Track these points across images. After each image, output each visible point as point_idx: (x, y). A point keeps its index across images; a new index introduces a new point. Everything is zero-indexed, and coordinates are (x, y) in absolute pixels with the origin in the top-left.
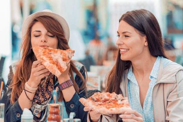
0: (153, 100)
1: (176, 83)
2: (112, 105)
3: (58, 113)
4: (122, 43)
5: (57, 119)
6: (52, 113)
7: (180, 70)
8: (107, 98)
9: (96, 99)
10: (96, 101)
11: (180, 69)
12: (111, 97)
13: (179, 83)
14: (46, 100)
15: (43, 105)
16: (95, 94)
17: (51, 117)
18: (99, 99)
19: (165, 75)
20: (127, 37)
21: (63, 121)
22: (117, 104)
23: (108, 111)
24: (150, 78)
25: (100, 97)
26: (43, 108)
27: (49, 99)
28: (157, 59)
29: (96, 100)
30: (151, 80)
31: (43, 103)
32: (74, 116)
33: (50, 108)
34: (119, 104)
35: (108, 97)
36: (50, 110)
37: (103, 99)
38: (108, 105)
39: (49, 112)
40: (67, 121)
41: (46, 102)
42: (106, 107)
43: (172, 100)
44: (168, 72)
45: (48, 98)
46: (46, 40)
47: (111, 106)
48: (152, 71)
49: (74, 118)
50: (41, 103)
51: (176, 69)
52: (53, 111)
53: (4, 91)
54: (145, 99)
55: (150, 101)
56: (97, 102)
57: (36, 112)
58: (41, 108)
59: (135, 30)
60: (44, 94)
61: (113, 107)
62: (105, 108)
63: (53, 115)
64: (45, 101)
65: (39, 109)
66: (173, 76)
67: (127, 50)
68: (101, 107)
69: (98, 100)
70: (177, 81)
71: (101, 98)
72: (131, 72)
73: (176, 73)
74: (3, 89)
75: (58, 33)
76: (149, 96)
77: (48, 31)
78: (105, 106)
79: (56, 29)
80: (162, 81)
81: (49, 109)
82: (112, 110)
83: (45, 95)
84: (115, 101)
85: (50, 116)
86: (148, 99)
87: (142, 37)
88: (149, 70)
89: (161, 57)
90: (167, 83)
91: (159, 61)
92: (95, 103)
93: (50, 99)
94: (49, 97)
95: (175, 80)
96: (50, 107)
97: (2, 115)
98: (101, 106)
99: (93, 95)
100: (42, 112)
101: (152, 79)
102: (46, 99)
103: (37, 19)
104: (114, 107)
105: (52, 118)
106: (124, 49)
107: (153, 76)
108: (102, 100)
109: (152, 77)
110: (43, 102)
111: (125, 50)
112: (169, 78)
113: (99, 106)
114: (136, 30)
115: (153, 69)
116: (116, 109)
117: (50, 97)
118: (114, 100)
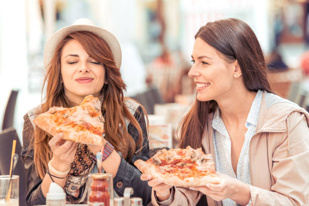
0: (250, 159)
1: (287, 132)
2: (187, 173)
3: (105, 189)
4: (197, 74)
5: (104, 199)
6: (95, 189)
7: (294, 112)
8: (178, 157)
9: (161, 160)
10: (160, 165)
11: (294, 110)
12: (183, 155)
13: (290, 132)
14: (87, 169)
15: (82, 176)
16: (159, 153)
17: (95, 195)
18: (165, 160)
19: (269, 119)
20: (205, 65)
21: (114, 201)
22: (197, 170)
23: (183, 183)
24: (246, 126)
25: (166, 157)
26: (83, 182)
27: (90, 166)
28: (257, 95)
29: (161, 162)
30: (247, 129)
31: (82, 174)
32: (131, 193)
33: (93, 182)
34: (199, 170)
35: (180, 156)
36: (93, 184)
37: (172, 161)
38: (182, 172)
39: (91, 187)
40: (120, 201)
41: (86, 171)
42: (178, 176)
43: (280, 160)
44: (274, 115)
45: (89, 164)
46: (88, 70)
47: (186, 175)
48: (250, 114)
49: (132, 196)
50: (78, 174)
51: (287, 111)
52: (98, 186)
53: (17, 155)
54: (239, 160)
55: (247, 162)
56: (163, 166)
57: (72, 189)
58: (81, 181)
59: (218, 54)
60: (82, 158)
61: (190, 176)
62: (176, 177)
63: (98, 192)
64: (84, 169)
65: (77, 184)
66: (282, 122)
67: (206, 85)
68: (171, 177)
69: (164, 163)
70: (289, 129)
71: (169, 159)
72: (218, 117)
73: (286, 117)
74: (16, 153)
75: (105, 58)
76: (245, 154)
77: (90, 56)
78: (177, 174)
79: (102, 51)
80: (265, 129)
81: (91, 183)
82: (188, 181)
83: (84, 160)
84: (192, 163)
85: (92, 193)
86: (244, 159)
87: (229, 65)
88: (245, 113)
89: (264, 91)
90: (272, 133)
91: (260, 98)
92: (160, 169)
93: (93, 166)
94: (91, 162)
95: (285, 128)
96: (92, 179)
97: (16, 194)
98: (170, 175)
99: (156, 155)
100: (81, 188)
101: (249, 128)
102: (86, 167)
103: (72, 36)
104: (192, 175)
105: (95, 197)
106: (202, 83)
107: (251, 123)
108: (170, 162)
109: (249, 124)
110: (81, 172)
111: (203, 85)
112: (276, 124)
113: (167, 174)
114: (220, 53)
115: (251, 110)
116: (195, 179)
117: (92, 164)
118: (189, 161)
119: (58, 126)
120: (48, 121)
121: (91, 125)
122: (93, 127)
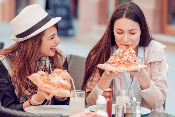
42: (125, 66)
82: (131, 68)
92: (112, 65)
119: (45, 84)
120: (38, 79)
121: (63, 84)
122: (64, 85)
